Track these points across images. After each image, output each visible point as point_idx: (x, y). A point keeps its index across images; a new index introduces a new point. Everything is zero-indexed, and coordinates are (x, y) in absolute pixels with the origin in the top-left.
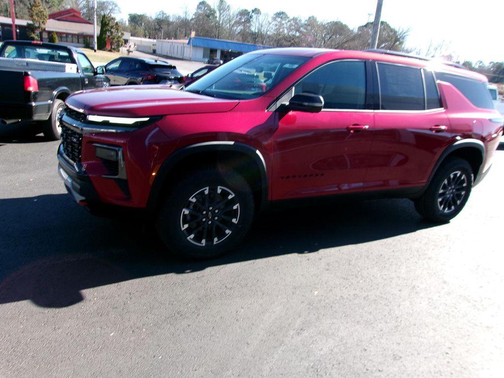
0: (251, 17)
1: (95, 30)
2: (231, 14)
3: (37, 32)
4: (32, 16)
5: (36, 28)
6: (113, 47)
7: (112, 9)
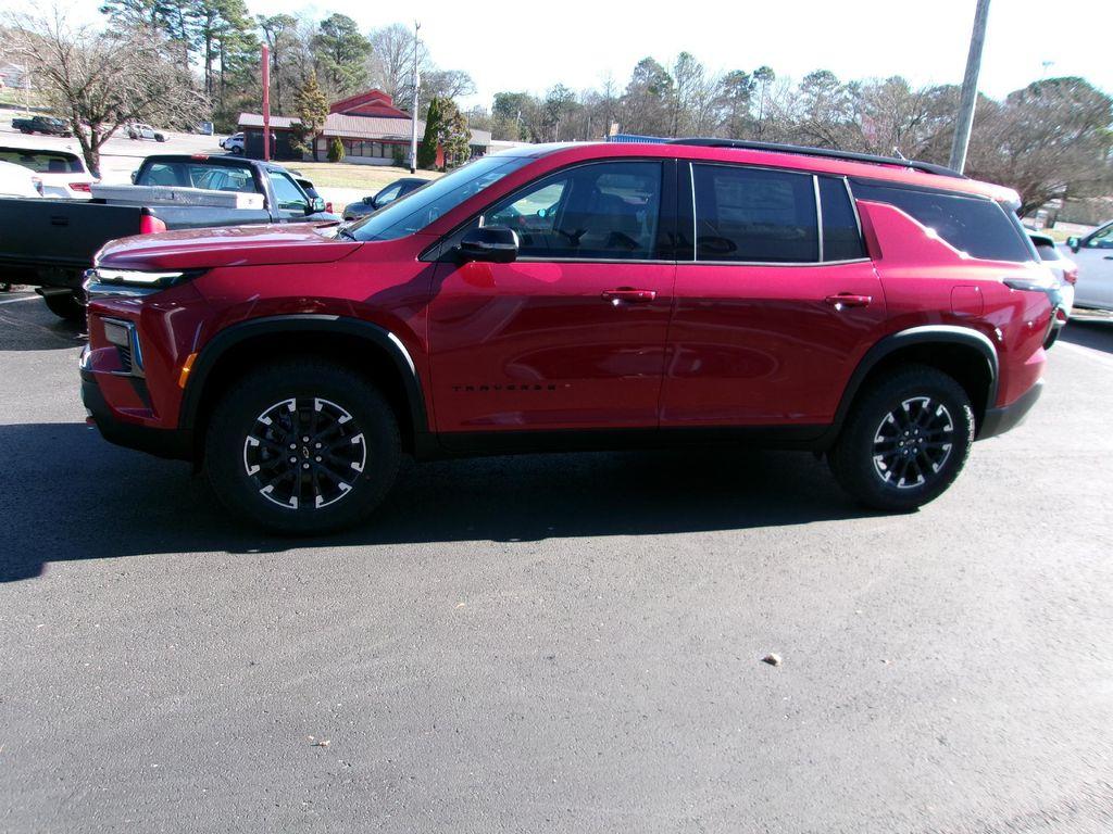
0: (751, 87)
1: (415, 130)
2: (705, 81)
3: (309, 139)
4: (300, 109)
5: (307, 132)
6: (448, 162)
7: (459, 87)
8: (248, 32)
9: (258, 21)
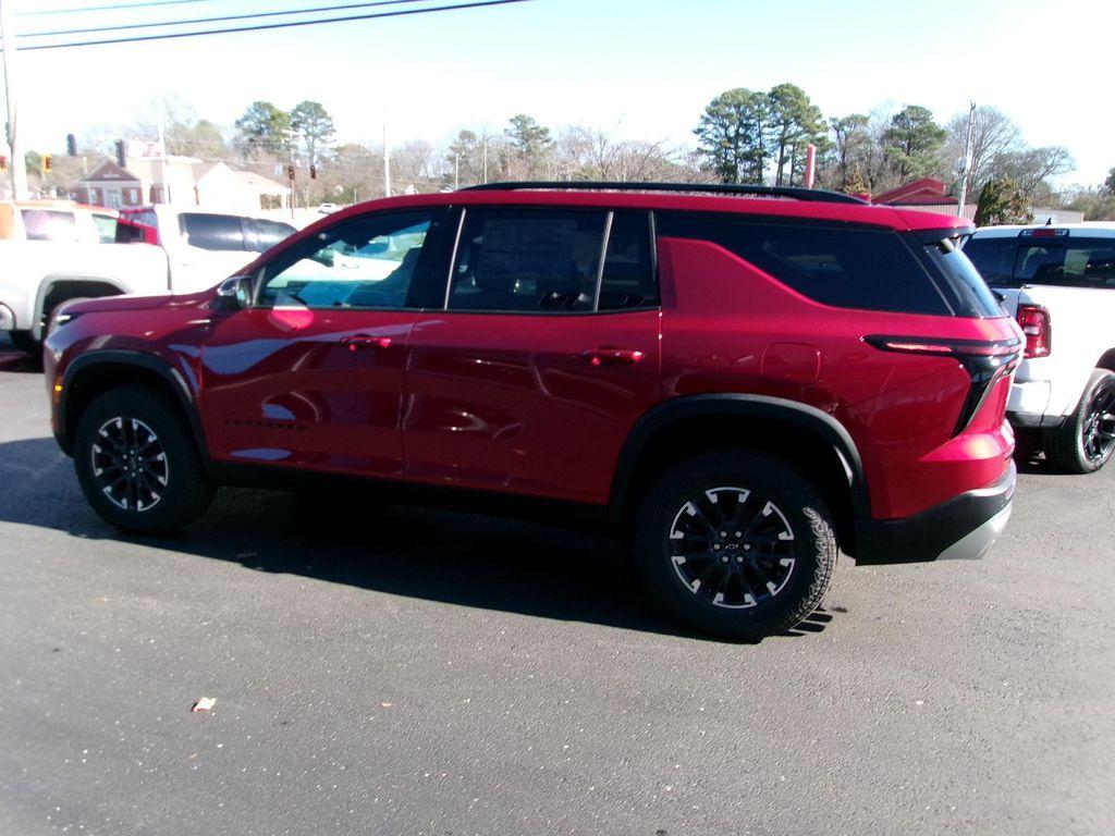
7: (1052, 166)
8: (819, 135)
9: (829, 124)
